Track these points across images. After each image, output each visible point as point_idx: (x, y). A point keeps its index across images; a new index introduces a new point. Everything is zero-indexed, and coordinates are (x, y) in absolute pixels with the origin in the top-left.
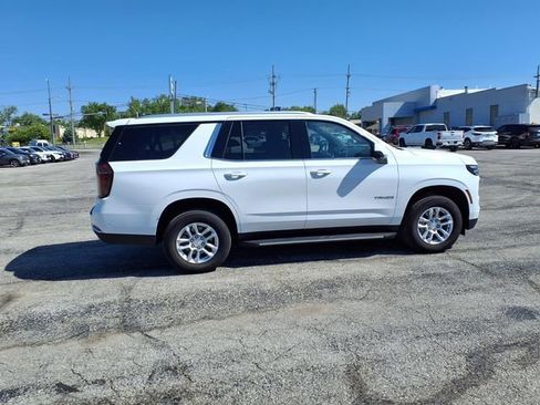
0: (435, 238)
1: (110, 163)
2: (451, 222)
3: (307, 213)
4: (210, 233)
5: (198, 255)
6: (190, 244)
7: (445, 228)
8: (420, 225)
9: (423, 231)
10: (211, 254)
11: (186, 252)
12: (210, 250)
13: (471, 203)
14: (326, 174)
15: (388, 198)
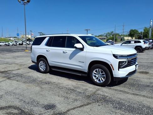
3: (62, 63)
4: (44, 64)
8: (94, 74)
10: (44, 69)
13: (113, 70)
14: (66, 52)
15: (82, 62)
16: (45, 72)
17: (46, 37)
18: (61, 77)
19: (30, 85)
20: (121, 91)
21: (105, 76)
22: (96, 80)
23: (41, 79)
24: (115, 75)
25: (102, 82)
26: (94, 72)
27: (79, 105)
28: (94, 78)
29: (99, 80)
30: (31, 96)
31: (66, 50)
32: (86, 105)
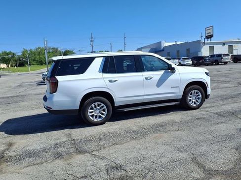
0: (195, 103)
1: (56, 77)
2: (201, 96)
3: (144, 96)
4: (103, 107)
5: (98, 117)
6: (94, 112)
7: (198, 98)
8: (189, 98)
9: (190, 100)
10: (104, 116)
11: (92, 116)
12: (103, 114)
13: (208, 88)
14: (151, 78)
15: (176, 87)
25: (198, 104)
28: (189, 102)
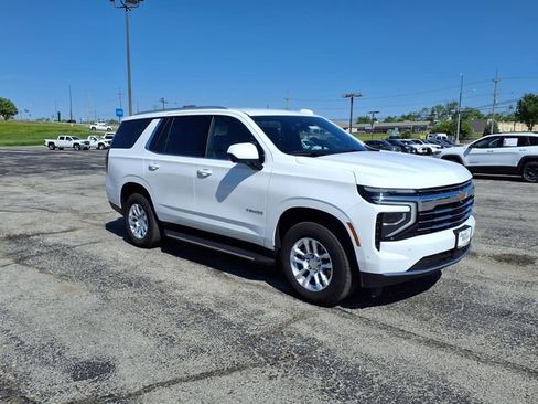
13: (358, 245)
14: (209, 175)
15: (258, 212)
16: (146, 244)
17: (150, 120)
18: (192, 264)
19: (77, 285)
20: (385, 327)
21: (329, 266)
22: (300, 281)
23: (119, 269)
24: (365, 264)
25: (321, 288)
26: (296, 249)
27: (198, 372)
28: (296, 272)
29: (312, 282)
30: (51, 327)
31: (206, 167)
32: (221, 373)
